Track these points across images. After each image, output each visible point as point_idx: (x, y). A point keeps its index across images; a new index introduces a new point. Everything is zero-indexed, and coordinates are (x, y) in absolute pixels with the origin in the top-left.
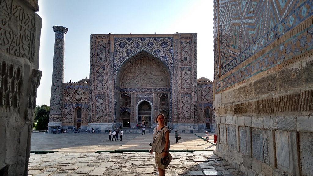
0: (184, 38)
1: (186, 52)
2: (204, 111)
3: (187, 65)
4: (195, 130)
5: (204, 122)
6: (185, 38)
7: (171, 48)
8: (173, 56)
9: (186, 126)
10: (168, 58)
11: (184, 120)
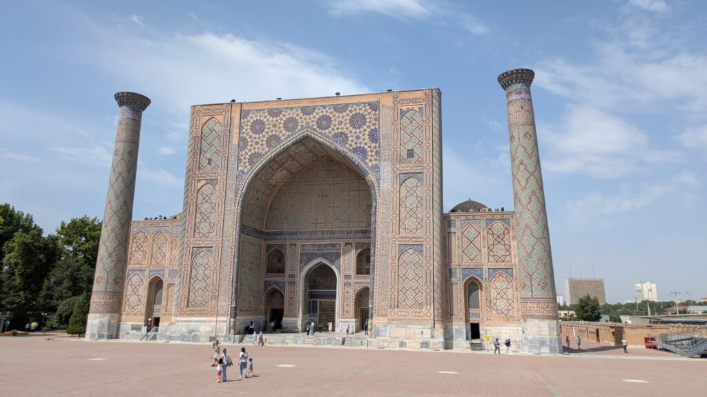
2: (462, 291)
3: (414, 168)
4: (435, 341)
5: (464, 319)
6: (408, 101)
7: (375, 128)
8: (379, 147)
9: (409, 330)
10: (366, 152)
11: (404, 314)
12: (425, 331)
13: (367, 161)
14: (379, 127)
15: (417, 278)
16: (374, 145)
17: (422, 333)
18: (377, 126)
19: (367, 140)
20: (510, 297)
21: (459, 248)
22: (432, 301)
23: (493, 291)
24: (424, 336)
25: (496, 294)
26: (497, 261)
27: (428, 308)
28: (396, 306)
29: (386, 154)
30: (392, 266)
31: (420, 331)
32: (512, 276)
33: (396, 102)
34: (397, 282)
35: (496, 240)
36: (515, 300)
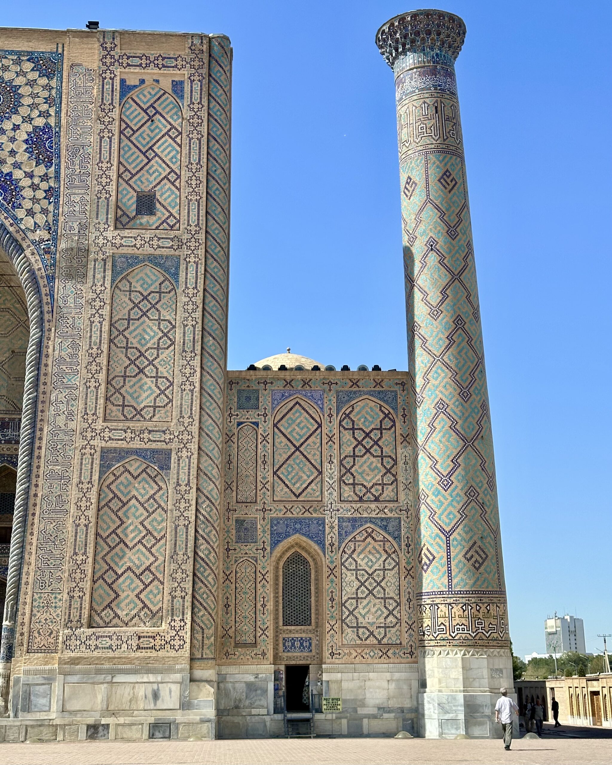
0: (137, 61)
1: (150, 154)
2: (270, 577)
3: (155, 242)
4: (193, 716)
5: (270, 655)
6: (144, 62)
7: (47, 125)
8: (57, 177)
9: (120, 690)
10: (18, 189)
11: (107, 642)
12: (164, 690)
13: (20, 213)
14: (58, 124)
15: (149, 542)
16: (41, 170)
17: (156, 696)
18: (52, 121)
19: (22, 157)
20: (391, 592)
21: (264, 463)
22: (188, 604)
23: (350, 577)
24: (160, 705)
25: (356, 584)
26: (361, 499)
27: (177, 624)
28: (84, 621)
29: (77, 199)
30: (79, 508)
31: (150, 688)
32: (397, 538)
33: (108, 61)
34: (91, 554)
35: (360, 443)
36: (404, 600)
